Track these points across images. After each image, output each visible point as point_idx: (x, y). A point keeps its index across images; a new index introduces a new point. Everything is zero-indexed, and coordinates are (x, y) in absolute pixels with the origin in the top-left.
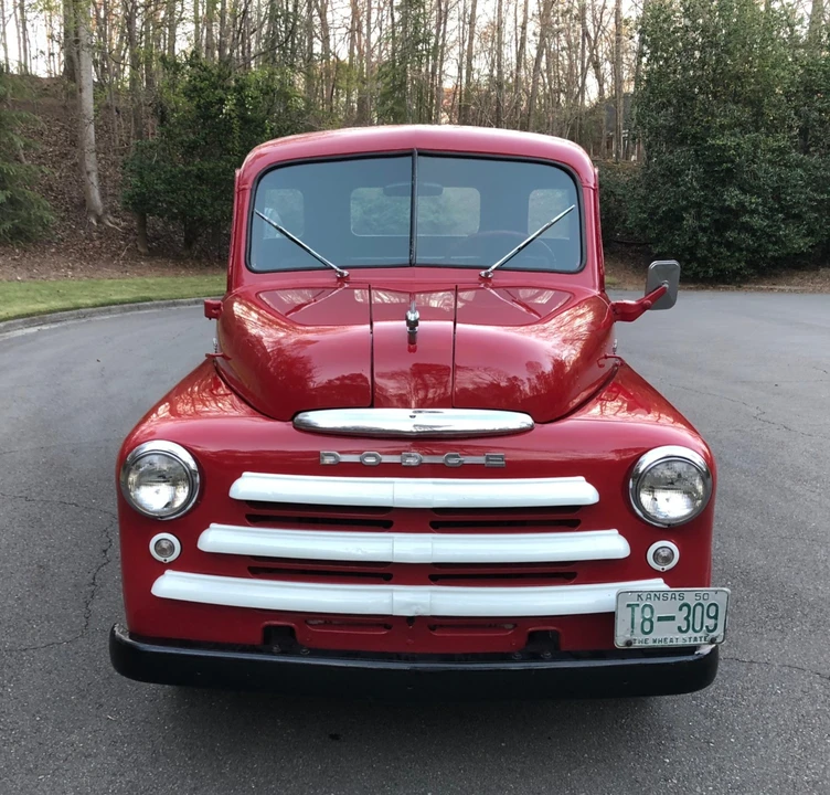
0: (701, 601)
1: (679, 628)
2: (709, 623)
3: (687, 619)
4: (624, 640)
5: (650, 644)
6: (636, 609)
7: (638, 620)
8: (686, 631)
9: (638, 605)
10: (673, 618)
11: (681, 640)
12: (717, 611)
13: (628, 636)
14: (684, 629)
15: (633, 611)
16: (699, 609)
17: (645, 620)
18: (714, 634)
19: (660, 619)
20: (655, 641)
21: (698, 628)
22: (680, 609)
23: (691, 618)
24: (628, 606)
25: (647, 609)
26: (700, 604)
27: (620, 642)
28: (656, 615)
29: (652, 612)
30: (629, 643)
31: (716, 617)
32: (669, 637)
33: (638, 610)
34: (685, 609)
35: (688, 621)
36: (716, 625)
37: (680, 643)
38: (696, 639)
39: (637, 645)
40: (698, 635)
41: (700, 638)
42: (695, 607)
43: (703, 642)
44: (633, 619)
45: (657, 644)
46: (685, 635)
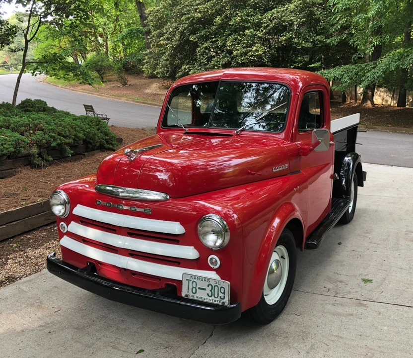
0: (217, 285)
1: (208, 294)
2: (222, 295)
3: (211, 291)
4: (185, 294)
5: (196, 298)
7: (191, 287)
8: (211, 296)
9: (191, 280)
10: (205, 289)
11: (209, 300)
12: (224, 290)
13: (187, 293)
14: (210, 295)
15: (189, 283)
16: (216, 288)
17: (193, 287)
18: (224, 300)
19: (199, 288)
20: (197, 297)
21: (216, 296)
22: (208, 286)
23: (213, 291)
24: (187, 280)
25: (194, 283)
26: (217, 286)
27: (183, 295)
28: (198, 286)
29: (196, 285)
30: (187, 296)
31: (224, 293)
32: (204, 297)
33: (191, 282)
34: (210, 286)
35: (212, 292)
36: (224, 297)
37: (208, 301)
38: (215, 301)
39: (190, 297)
40: (216, 299)
41: (218, 301)
42: (215, 286)
43: (218, 303)
44: (188, 286)
45: (198, 299)
46: (210, 298)
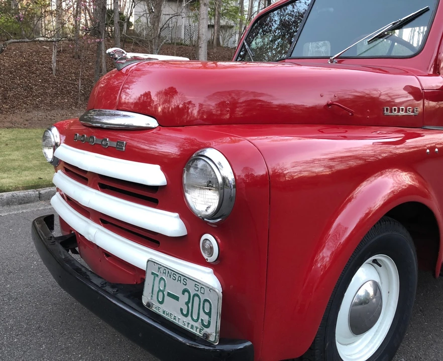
0: (199, 293)
1: (181, 310)
2: (205, 318)
3: (187, 303)
4: (147, 301)
5: (161, 313)
6: (156, 278)
7: (156, 289)
8: (186, 316)
9: (157, 275)
10: (177, 298)
11: (182, 321)
12: (210, 309)
13: (149, 299)
14: (185, 313)
15: (154, 279)
16: (196, 299)
17: (160, 290)
18: (208, 331)
19: (169, 294)
20: (164, 312)
21: (195, 318)
22: (183, 293)
23: (190, 305)
24: (153, 273)
25: (162, 282)
26: (198, 296)
27: (144, 302)
28: (168, 290)
29: (165, 286)
30: (149, 304)
31: (209, 314)
32: (174, 314)
33: (157, 279)
34: (186, 294)
35: (188, 308)
36: (209, 322)
37: (181, 324)
38: (192, 327)
39: (154, 309)
40: (195, 324)
41: (197, 328)
42: (194, 295)
43: (198, 333)
44: (153, 286)
45: (165, 315)
46: (185, 319)
